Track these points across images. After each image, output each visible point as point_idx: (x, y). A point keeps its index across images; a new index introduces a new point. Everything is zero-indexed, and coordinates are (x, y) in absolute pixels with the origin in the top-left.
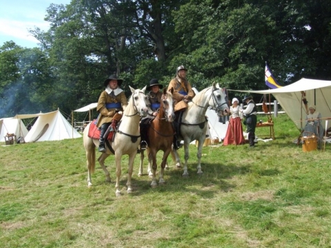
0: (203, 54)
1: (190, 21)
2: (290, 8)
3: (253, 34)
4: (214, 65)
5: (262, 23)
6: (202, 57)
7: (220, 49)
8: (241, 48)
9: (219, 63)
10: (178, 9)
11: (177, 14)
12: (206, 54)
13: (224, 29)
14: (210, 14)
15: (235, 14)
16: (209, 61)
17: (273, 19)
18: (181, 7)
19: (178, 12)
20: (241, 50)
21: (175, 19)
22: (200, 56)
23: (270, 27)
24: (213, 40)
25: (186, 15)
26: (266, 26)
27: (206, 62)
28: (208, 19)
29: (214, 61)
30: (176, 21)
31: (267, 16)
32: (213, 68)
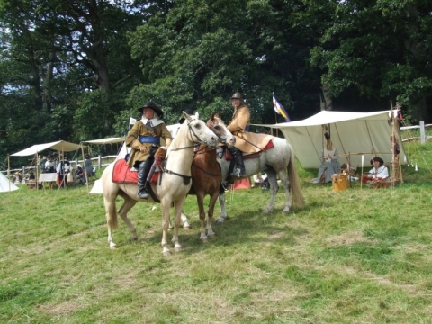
0: (169, 84)
1: (150, 45)
2: (266, 36)
3: (229, 62)
4: (182, 98)
5: (238, 50)
6: (168, 88)
7: (189, 79)
8: (215, 78)
9: (189, 96)
10: (134, 30)
11: (134, 36)
12: (172, 85)
13: (194, 56)
14: (173, 38)
15: (208, 38)
16: (177, 93)
17: (248, 46)
18: (138, 28)
19: (134, 34)
20: (217, 81)
21: (131, 41)
22: (166, 87)
23: (246, 55)
24: (181, 68)
25: (144, 38)
26: (242, 53)
27: (173, 94)
28: (170, 43)
29: (182, 93)
30: (132, 44)
31: (242, 43)
32: (182, 101)
